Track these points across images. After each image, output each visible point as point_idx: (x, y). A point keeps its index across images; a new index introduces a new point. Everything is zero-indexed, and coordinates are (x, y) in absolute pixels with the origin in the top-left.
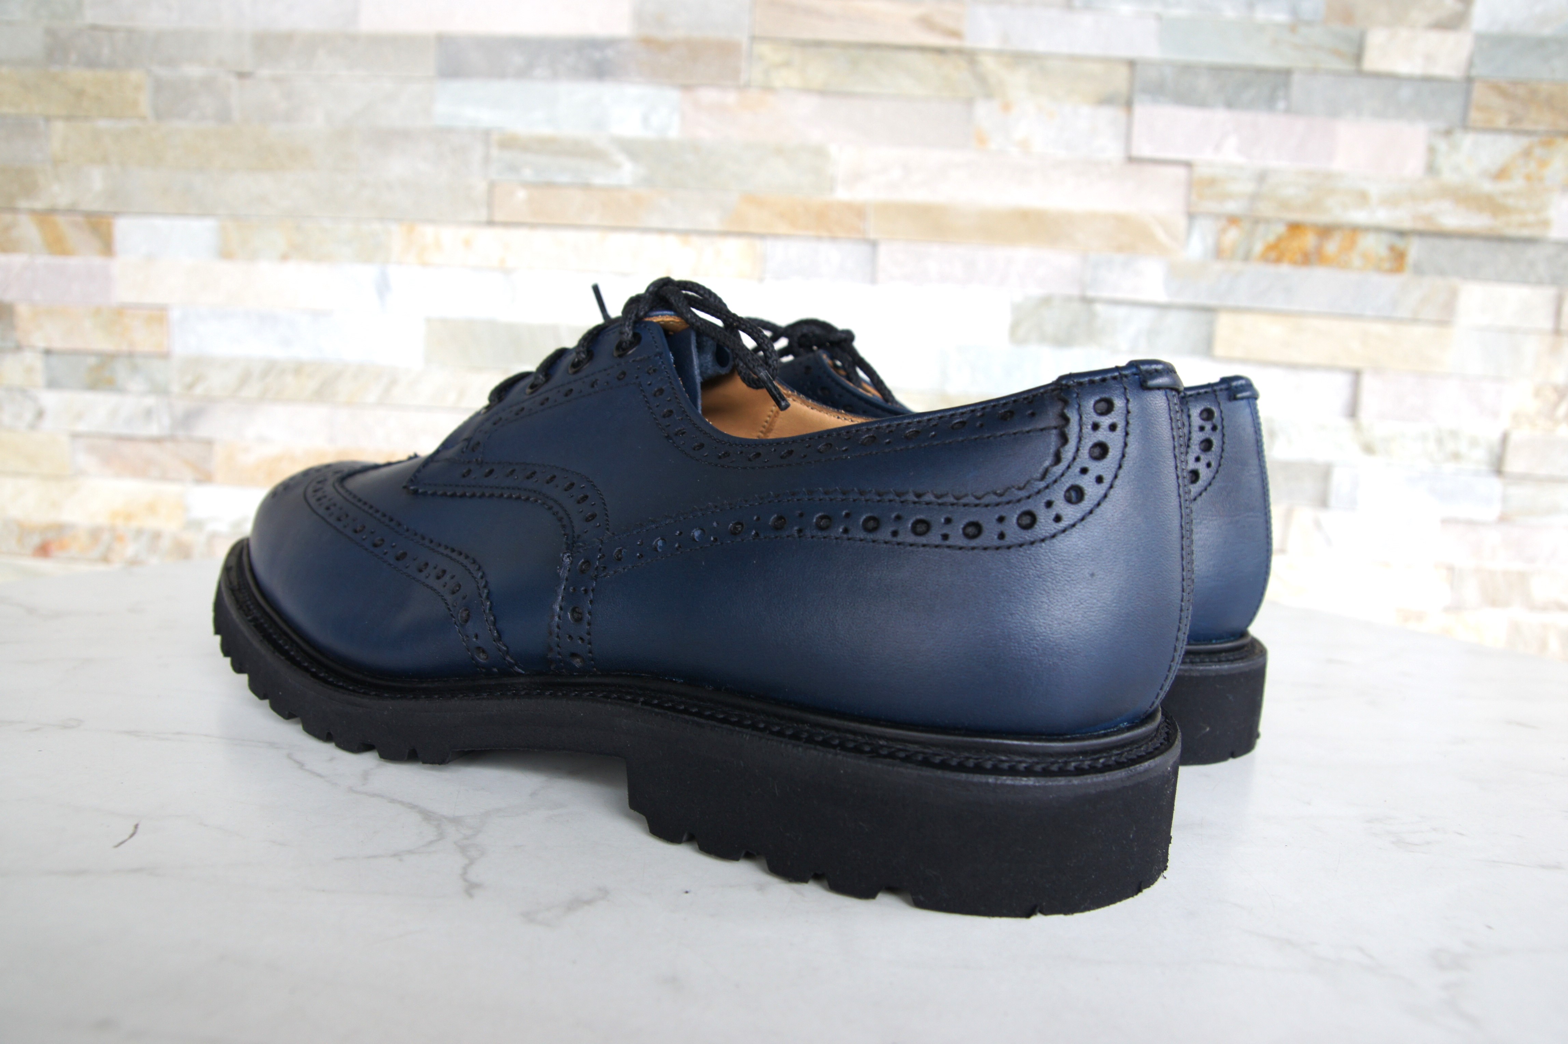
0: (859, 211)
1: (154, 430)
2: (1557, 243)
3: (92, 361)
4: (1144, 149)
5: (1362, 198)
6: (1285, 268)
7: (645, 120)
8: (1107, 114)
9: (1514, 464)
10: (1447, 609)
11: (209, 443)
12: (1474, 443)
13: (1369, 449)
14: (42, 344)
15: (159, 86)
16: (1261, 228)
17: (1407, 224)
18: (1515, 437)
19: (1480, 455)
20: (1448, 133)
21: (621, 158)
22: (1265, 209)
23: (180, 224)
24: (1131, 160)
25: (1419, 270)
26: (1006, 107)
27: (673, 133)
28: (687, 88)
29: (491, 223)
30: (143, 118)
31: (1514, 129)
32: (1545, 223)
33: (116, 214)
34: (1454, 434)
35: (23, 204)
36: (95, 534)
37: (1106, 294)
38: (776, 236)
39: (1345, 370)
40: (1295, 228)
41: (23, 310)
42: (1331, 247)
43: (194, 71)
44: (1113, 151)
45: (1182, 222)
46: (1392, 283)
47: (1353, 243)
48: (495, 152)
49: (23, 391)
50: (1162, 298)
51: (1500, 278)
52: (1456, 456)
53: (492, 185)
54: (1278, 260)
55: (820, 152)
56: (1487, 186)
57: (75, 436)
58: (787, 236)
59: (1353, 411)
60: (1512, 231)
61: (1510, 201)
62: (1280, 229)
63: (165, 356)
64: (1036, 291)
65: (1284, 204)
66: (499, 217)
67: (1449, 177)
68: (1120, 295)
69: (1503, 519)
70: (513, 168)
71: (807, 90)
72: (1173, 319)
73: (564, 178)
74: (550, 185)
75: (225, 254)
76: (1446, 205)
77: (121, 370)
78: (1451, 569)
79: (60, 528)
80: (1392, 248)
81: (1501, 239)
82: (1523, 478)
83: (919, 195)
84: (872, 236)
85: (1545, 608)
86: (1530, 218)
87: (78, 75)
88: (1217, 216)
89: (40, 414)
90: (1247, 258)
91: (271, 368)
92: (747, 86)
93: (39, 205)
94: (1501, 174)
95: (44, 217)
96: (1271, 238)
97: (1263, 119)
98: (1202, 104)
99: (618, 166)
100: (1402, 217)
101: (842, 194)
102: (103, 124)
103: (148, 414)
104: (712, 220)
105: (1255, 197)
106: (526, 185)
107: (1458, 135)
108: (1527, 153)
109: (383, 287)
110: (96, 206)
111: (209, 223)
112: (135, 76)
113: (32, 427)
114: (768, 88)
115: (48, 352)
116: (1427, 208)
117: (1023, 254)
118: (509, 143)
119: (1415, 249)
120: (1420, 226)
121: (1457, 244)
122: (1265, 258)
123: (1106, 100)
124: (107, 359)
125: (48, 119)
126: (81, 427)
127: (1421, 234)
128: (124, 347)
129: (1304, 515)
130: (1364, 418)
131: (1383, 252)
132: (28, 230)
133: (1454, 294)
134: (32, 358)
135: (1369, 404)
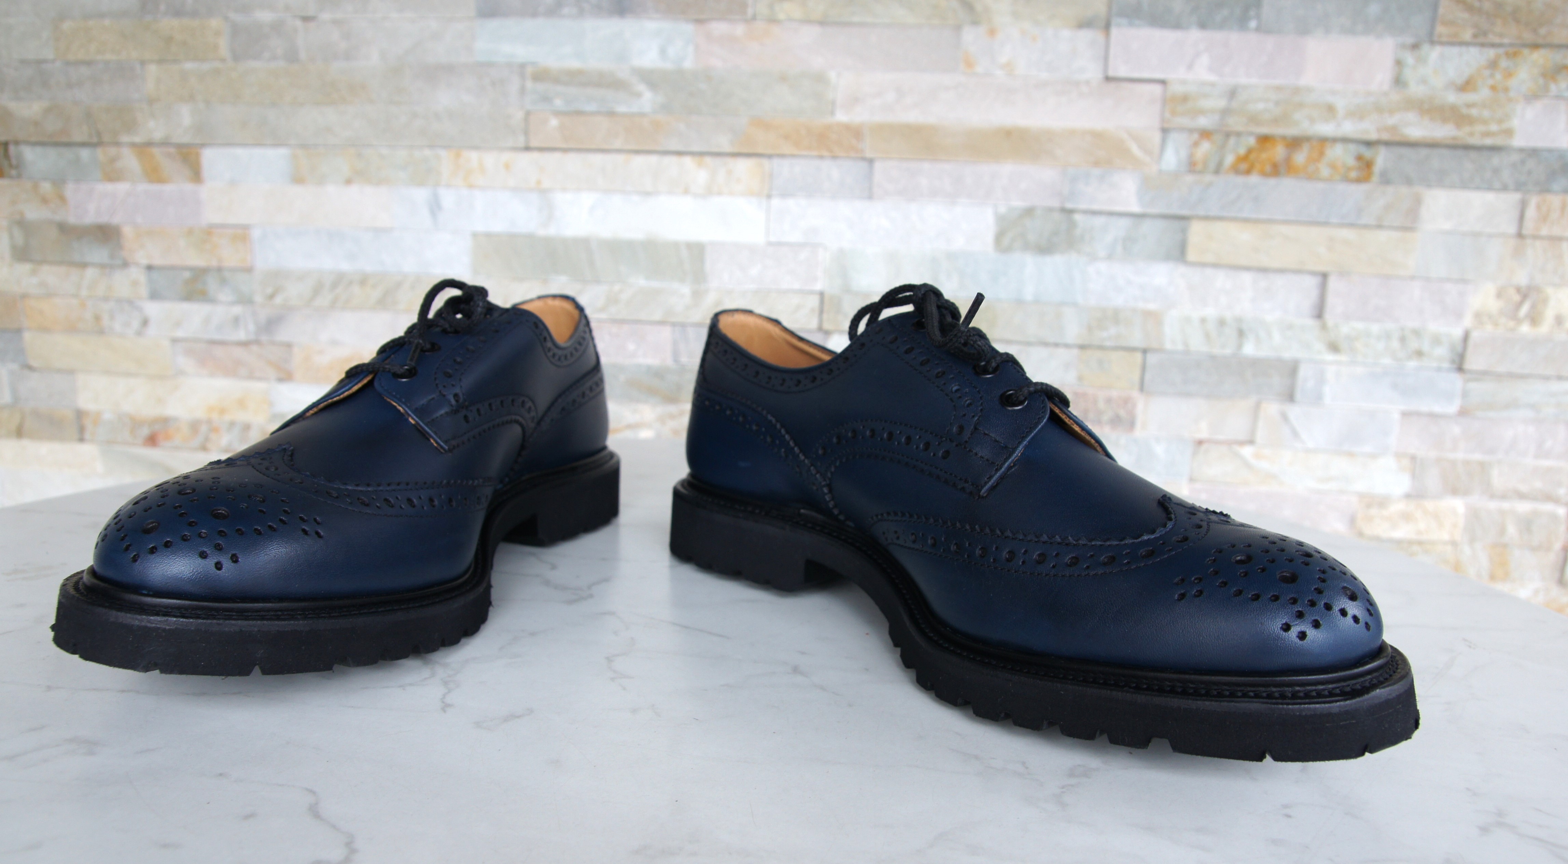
0: (856, 132)
1: (241, 335)
2: (1521, 150)
3: (187, 275)
4: (1122, 71)
5: (1331, 109)
6: (1254, 179)
7: (663, 52)
8: (1086, 35)
9: (1473, 363)
10: (1408, 496)
11: (289, 346)
12: (1436, 340)
13: (1334, 348)
14: (145, 262)
15: (236, 30)
16: (1232, 141)
17: (1373, 136)
18: (1475, 335)
19: (1441, 351)
20: (1415, 47)
21: (641, 88)
22: (1235, 123)
23: (257, 152)
24: (1108, 79)
25: (1386, 180)
26: (992, 32)
27: (688, 64)
28: (699, 21)
29: (527, 149)
30: (223, 60)
31: (1480, 40)
32: (1509, 133)
33: (203, 145)
34: (1417, 333)
35: (125, 138)
36: (195, 426)
37: (1083, 206)
38: (782, 156)
39: (1313, 273)
40: (1265, 140)
41: (128, 231)
42: (1300, 157)
43: (264, 16)
44: (1093, 72)
45: (1157, 137)
46: (1358, 191)
47: (1322, 154)
48: (529, 84)
49: (130, 302)
50: (1136, 208)
51: (1464, 185)
52: (1419, 354)
53: (528, 114)
54: (1248, 172)
55: (820, 78)
56: (1452, 98)
57: (175, 341)
58: (793, 156)
59: (1319, 312)
60: (1475, 141)
61: (1474, 112)
62: (1252, 141)
63: (249, 270)
64: (1019, 203)
65: (1254, 119)
66: (534, 143)
67: (1416, 90)
68: (1095, 207)
69: (1463, 413)
70: (546, 99)
71: (808, 21)
72: (1147, 226)
73: (591, 107)
74: (579, 113)
75: (298, 179)
76: (1411, 116)
77: (212, 283)
78: (1413, 458)
79: (165, 421)
80: (1359, 158)
81: (1467, 147)
82: (1482, 375)
83: (912, 117)
84: (868, 155)
85: (1504, 497)
86: (1494, 127)
87: (168, 24)
88: (1191, 131)
89: (145, 322)
90: (1218, 170)
91: (339, 280)
92: (754, 18)
93: (137, 139)
94: (1467, 86)
95: (143, 149)
96: (1242, 151)
97: (1234, 37)
98: (1177, 26)
99: (639, 95)
100: (1368, 129)
101: (841, 117)
102: (189, 66)
103: (236, 321)
104: (724, 143)
105: (1226, 112)
106: (557, 113)
107: (1426, 47)
108: (1493, 65)
109: (435, 207)
110: (186, 139)
111: (283, 151)
112: (215, 23)
113: (139, 333)
114: (773, 20)
115: (150, 268)
116: (1391, 120)
117: (1007, 169)
118: (542, 76)
119: (1381, 159)
120: (1385, 136)
121: (1424, 152)
122: (1235, 169)
123: (1084, 24)
124: (199, 273)
125: (143, 63)
126: (180, 334)
127: (1387, 144)
128: (214, 263)
129: (1272, 408)
130: (1330, 318)
131: (1351, 162)
132: (130, 161)
133: (1418, 201)
134: (137, 273)
135: (1335, 305)
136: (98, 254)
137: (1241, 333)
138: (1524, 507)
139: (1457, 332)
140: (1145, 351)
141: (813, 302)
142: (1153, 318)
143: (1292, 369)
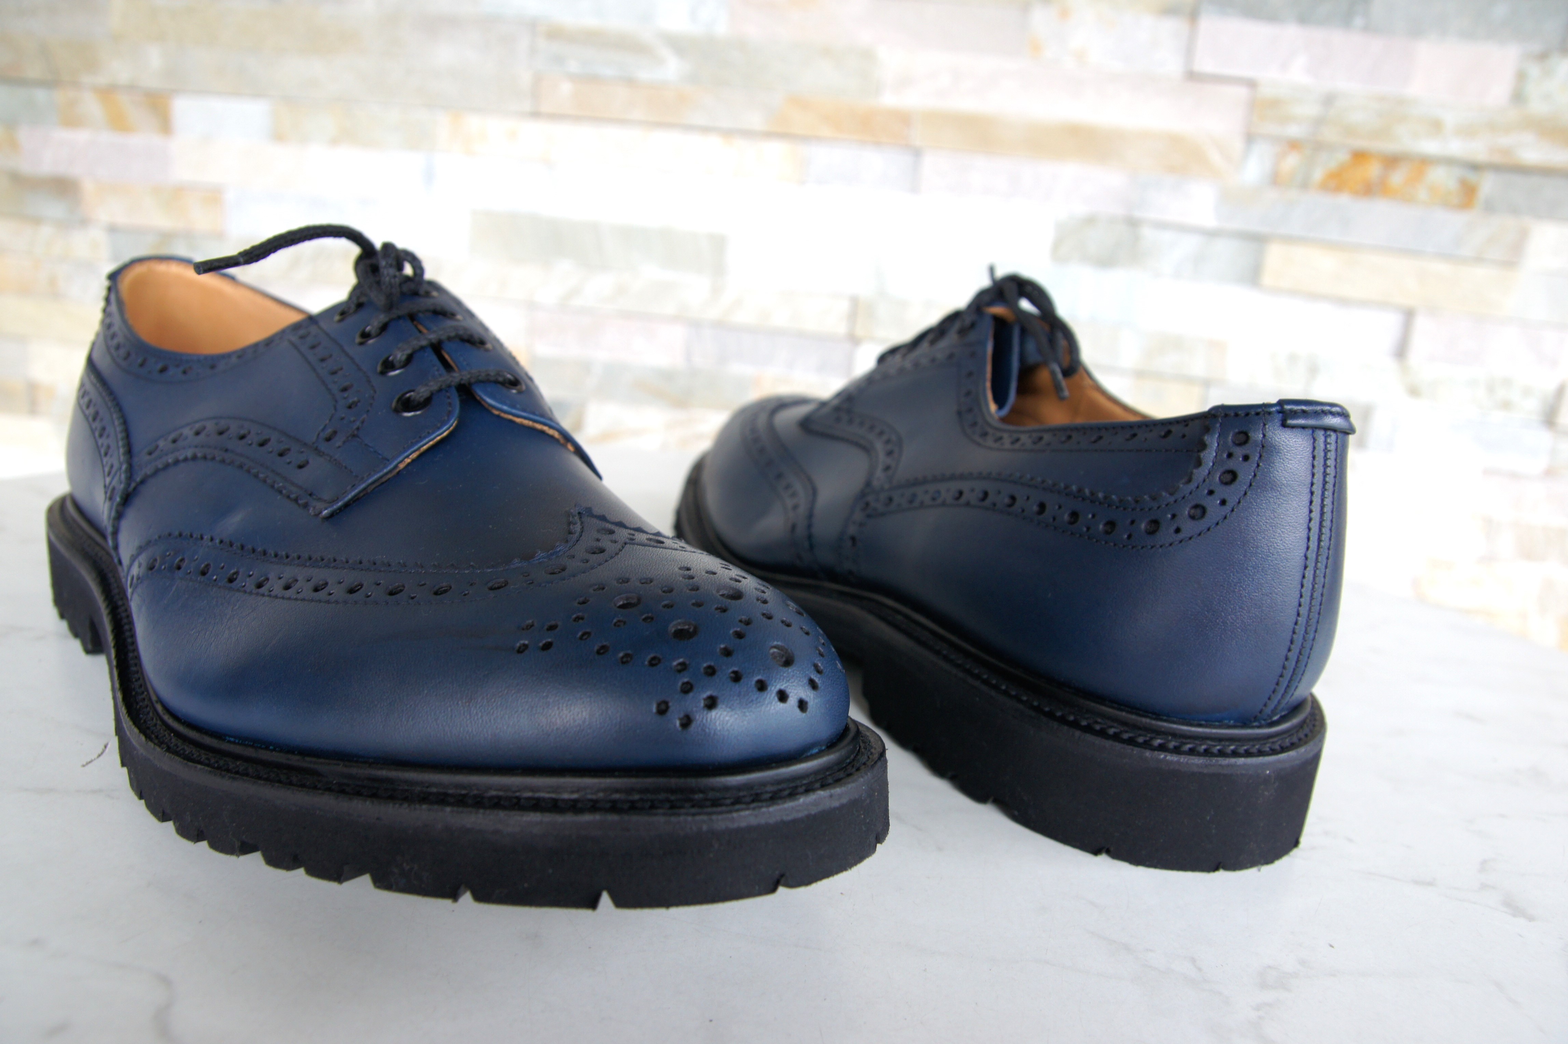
0: (904, 118)
3: (152, 239)
4: (1205, 64)
5: (1436, 127)
6: (1344, 199)
7: (693, 14)
8: (1169, 25)
10: (1480, 560)
12: (1527, 392)
13: (1414, 392)
14: (106, 222)
16: (1323, 154)
17: (1482, 157)
19: (1532, 406)
20: (1543, 57)
21: (667, 53)
22: (1329, 134)
23: (234, 104)
24: (1193, 76)
25: (1490, 208)
26: (1064, 14)
27: (721, 30)
29: (535, 115)
33: (174, 93)
34: (1507, 382)
35: (86, 80)
37: (1154, 216)
38: (819, 140)
39: (1397, 308)
40: (1360, 156)
41: (88, 187)
42: (1397, 178)
44: (1174, 66)
45: (1239, 144)
46: (1458, 220)
47: (1421, 176)
48: (541, 43)
49: (88, 266)
50: (1210, 221)
52: (1506, 405)
53: (538, 77)
54: (1338, 190)
55: (868, 55)
58: (829, 140)
59: (1401, 351)
62: (1344, 157)
63: (220, 237)
64: (1081, 210)
65: (1350, 131)
66: (544, 109)
67: (1537, 107)
68: (1169, 218)
69: (1550, 472)
70: (559, 60)
72: (1220, 247)
73: (610, 72)
74: (596, 78)
75: (278, 136)
76: (1528, 138)
77: (180, 247)
78: (1488, 521)
80: (1463, 183)
83: (968, 104)
84: (917, 143)
88: (1278, 140)
90: (1305, 186)
93: (100, 81)
95: (107, 93)
96: (1333, 166)
97: (1337, 36)
98: (1272, 18)
99: (662, 61)
100: (1477, 149)
101: (889, 100)
104: (755, 120)
105: (1319, 122)
106: (571, 77)
107: (1554, 59)
109: (429, 175)
110: (155, 84)
111: (263, 105)
115: (111, 229)
116: (1505, 141)
117: (1070, 170)
118: (556, 34)
119: (1488, 185)
120: (1497, 159)
121: (1536, 180)
122: (1324, 186)
123: (1170, 10)
124: (166, 238)
127: (1497, 168)
128: (182, 227)
130: (1414, 358)
131: (1453, 186)
132: (91, 106)
133: (1523, 235)
134: (97, 234)
135: (1420, 344)
136: (54, 209)
137: (1313, 372)
139: (1550, 385)
140: (1206, 385)
141: (844, 306)
142: (1218, 348)
143: (1365, 415)
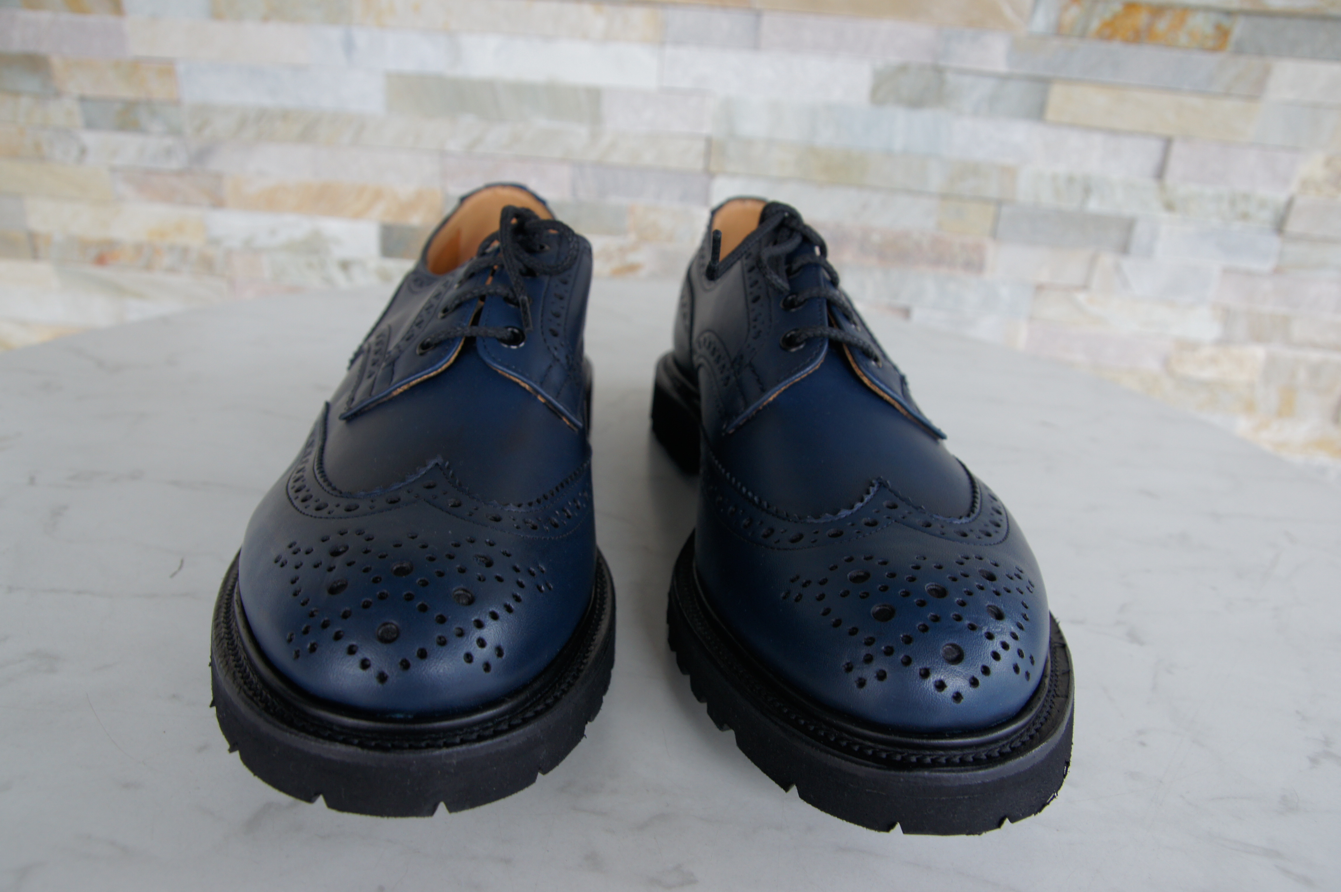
6: (1116, 46)
9: (1294, 226)
10: (1217, 342)
12: (1263, 204)
13: (1169, 207)
16: (1100, 7)
17: (1235, 5)
18: (1300, 202)
19: (1266, 215)
25: (1239, 50)
34: (1246, 197)
37: (956, 64)
39: (1159, 137)
40: (1131, 7)
42: (1162, 25)
46: (1211, 61)
47: (1182, 22)
50: (1002, 67)
51: (1311, 57)
52: (1245, 216)
54: (1111, 38)
59: (1160, 173)
60: (1332, 12)
62: (1117, 8)
64: (895, 60)
68: (967, 66)
69: (1278, 271)
72: (1011, 87)
78: (1227, 309)
80: (1218, 27)
81: (1324, 18)
84: (758, 6)
85: (1300, 346)
90: (1083, 35)
96: (1108, 16)
109: (349, 47)
117: (887, 26)
119: (1239, 28)
120: (1247, 6)
121: (1280, 22)
122: (1100, 35)
127: (1246, 14)
129: (1107, 259)
130: (1170, 179)
131: (1209, 30)
133: (1267, 72)
135: (1176, 168)
137: (1087, 191)
138: (1315, 356)
139: (1282, 197)
140: (999, 203)
141: (701, 146)
142: (1009, 172)
143: (1129, 225)
